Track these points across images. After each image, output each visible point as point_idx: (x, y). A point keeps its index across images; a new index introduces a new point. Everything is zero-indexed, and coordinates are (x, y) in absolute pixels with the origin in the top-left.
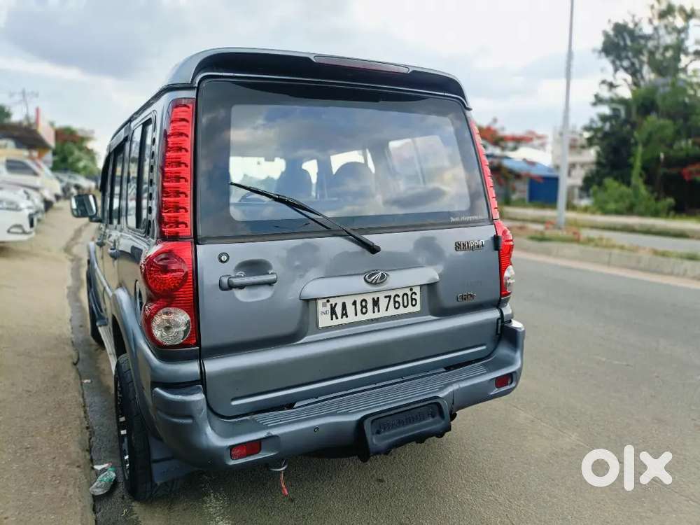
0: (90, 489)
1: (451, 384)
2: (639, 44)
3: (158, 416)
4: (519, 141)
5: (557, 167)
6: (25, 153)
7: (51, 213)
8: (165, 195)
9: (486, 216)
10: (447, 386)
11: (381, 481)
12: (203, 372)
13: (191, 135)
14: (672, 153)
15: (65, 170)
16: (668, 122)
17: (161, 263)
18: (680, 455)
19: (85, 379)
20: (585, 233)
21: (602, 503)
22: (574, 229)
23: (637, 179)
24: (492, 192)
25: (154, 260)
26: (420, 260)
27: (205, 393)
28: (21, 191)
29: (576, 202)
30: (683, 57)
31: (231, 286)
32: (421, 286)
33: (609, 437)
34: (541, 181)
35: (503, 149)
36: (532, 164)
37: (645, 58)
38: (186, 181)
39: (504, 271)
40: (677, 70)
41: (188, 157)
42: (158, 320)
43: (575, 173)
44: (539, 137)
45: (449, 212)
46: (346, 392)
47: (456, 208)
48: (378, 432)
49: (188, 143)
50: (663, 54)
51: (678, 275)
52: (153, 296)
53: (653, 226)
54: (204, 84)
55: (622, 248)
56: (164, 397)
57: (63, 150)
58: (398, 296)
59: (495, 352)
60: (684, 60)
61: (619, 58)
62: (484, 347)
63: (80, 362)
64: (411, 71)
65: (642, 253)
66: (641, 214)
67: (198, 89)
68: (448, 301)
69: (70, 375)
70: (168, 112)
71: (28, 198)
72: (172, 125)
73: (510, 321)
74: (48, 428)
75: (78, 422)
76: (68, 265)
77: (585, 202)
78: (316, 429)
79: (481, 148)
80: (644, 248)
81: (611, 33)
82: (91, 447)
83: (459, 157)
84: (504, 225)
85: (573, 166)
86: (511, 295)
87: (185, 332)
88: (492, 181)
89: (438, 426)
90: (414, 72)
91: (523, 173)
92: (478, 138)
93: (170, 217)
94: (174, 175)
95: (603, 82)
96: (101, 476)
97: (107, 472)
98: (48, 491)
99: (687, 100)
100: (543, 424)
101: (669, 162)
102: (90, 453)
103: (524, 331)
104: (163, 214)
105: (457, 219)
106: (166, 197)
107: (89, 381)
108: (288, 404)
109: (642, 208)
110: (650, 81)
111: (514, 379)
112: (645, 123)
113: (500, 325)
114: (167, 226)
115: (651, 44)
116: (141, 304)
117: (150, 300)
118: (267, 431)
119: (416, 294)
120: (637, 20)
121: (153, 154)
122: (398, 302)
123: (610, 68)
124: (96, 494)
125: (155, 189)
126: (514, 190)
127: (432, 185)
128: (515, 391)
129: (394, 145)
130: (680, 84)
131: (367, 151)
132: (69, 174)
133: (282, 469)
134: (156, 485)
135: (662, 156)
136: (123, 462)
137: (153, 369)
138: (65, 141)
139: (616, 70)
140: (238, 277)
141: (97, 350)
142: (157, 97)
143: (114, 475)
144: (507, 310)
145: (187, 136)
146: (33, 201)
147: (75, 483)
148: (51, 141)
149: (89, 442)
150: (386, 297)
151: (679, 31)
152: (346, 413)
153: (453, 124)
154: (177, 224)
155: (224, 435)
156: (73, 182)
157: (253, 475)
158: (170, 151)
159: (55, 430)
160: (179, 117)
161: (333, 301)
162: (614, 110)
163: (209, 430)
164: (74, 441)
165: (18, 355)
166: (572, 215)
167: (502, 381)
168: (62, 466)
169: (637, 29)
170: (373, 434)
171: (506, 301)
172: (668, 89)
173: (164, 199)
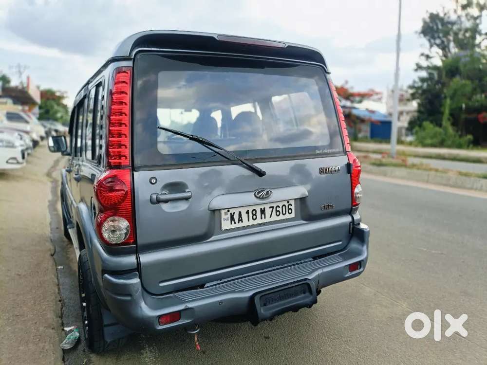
0: (61, 345)
1: (317, 269)
2: (448, 27)
3: (107, 294)
4: (363, 96)
5: (390, 115)
6: (20, 107)
7: (37, 149)
8: (111, 136)
9: (341, 149)
10: (314, 271)
11: (268, 338)
12: (139, 263)
13: (129, 92)
14: (470, 104)
15: (48, 119)
16: (468, 82)
17: (108, 185)
18: (481, 318)
19: (59, 266)
20: (411, 160)
21: (425, 354)
22: (403, 157)
23: (446, 122)
24: (345, 132)
25: (104, 183)
26: (294, 181)
27: (140, 278)
28: (16, 134)
29: (403, 138)
30: (478, 36)
31: (159, 201)
32: (295, 199)
33: (430, 306)
34: (379, 124)
35: (352, 102)
36: (373, 112)
37: (451, 38)
38: (126, 126)
39: (355, 188)
40: (474, 46)
41: (127, 109)
42: (107, 225)
43: (402, 118)
44: (377, 94)
45: (315, 147)
46: (242, 276)
47: (320, 144)
48: (265, 305)
49: (127, 99)
50: (464, 35)
51: (476, 189)
52: (103, 209)
53: (458, 155)
54: (138, 56)
55: (437, 170)
56: (111, 281)
57: (46, 106)
58: (279, 207)
59: (348, 246)
60: (478, 39)
61: (434, 38)
62: (341, 243)
63: (56, 254)
64: (287, 46)
65: (450, 174)
66: (449, 147)
67: (134, 59)
68: (314, 210)
69: (49, 263)
70: (112, 77)
71: (21, 139)
72: (115, 86)
73: (359, 224)
74: (32, 301)
75: (53, 297)
76: (49, 185)
77: (410, 139)
78: (220, 302)
79: (337, 100)
80: (452, 171)
81: (428, 20)
82: (62, 314)
83: (321, 108)
84: (354, 155)
85: (401, 113)
86: (359, 206)
87: (126, 234)
88: (345, 124)
89: (308, 300)
90: (289, 47)
91: (367, 118)
92: (335, 94)
93: (115, 152)
94: (117, 121)
95: (422, 55)
96: (69, 335)
97: (73, 332)
98: (32, 347)
99: (481, 66)
100: (382, 296)
101: (469, 110)
102: (62, 319)
103: (369, 231)
104: (110, 150)
105: (321, 152)
106: (111, 137)
107: (62, 267)
108: (200, 285)
109: (449, 142)
110: (455, 53)
111: (362, 266)
112: (452, 84)
113: (352, 226)
114: (113, 158)
115: (455, 28)
116: (95, 213)
117: (101, 211)
118: (185, 305)
119: (291, 205)
120: (446, 11)
121: (102, 107)
122: (279, 211)
123: (427, 44)
124: (65, 348)
125: (104, 132)
126: (360, 131)
127: (303, 128)
128: (362, 274)
129: (276, 99)
130: (476, 55)
131: (257, 103)
132: (50, 122)
133: (196, 332)
134: (107, 342)
135: (464, 106)
136: (85, 326)
137: (103, 261)
138: (48, 99)
139: (431, 46)
140: (164, 194)
141: (68, 245)
142: (105, 66)
143: (78, 335)
144: (357, 216)
145: (126, 94)
146: (25, 141)
147: (50, 341)
148: (37, 99)
149: (61, 311)
150: (270, 207)
151: (476, 18)
152: (242, 291)
153: (317, 84)
154: (120, 157)
155: (154, 308)
156: (53, 127)
157: (177, 334)
158: (114, 105)
159: (37, 303)
160: (121, 80)
161: (232, 211)
162: (430, 74)
163: (143, 304)
164: (50, 310)
165: (13, 249)
166: (401, 148)
167: (354, 267)
168: (41, 329)
169: (446, 18)
170: (261, 306)
171: (356, 209)
172: (468, 59)
173: (110, 139)
